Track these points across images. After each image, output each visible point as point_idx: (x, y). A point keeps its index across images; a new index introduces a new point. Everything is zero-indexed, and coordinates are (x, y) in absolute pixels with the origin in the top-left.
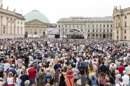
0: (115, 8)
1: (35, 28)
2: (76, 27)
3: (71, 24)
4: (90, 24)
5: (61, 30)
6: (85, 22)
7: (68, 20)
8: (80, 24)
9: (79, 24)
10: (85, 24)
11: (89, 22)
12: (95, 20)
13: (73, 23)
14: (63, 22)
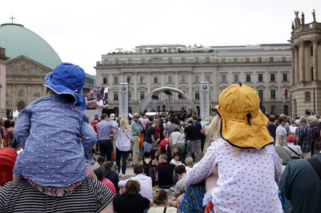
0: (297, 20)
1: (19, 88)
2: (163, 83)
3: (146, 73)
4: (213, 70)
5: (123, 94)
6: (195, 65)
7: (137, 59)
8: (179, 73)
9: (174, 73)
10: (196, 70)
11: (208, 64)
12: (229, 58)
13: (155, 70)
14: (117, 66)
